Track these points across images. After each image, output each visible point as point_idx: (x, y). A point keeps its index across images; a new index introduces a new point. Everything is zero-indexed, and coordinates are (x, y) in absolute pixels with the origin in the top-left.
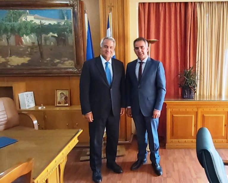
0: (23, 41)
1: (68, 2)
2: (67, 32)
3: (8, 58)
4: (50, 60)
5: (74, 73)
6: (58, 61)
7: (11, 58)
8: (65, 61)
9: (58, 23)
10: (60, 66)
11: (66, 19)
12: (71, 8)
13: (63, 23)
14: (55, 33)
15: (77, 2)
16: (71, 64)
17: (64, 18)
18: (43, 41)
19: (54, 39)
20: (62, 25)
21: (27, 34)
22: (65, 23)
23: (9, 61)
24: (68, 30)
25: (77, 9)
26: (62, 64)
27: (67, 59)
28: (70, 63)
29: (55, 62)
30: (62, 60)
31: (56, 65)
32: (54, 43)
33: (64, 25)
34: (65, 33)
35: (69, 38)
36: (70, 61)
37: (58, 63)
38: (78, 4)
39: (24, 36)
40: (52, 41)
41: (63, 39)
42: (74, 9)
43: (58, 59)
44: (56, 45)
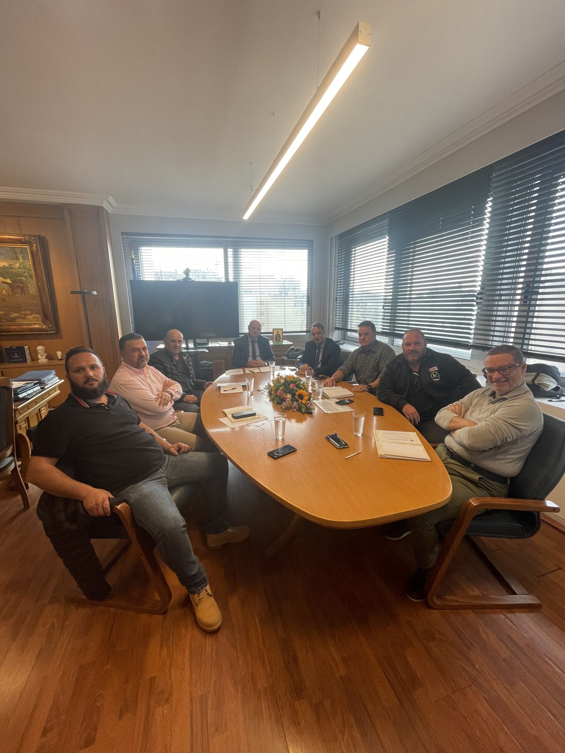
1: (22, 238)
2: (26, 277)
4: (3, 314)
5: (43, 331)
6: (16, 315)
8: (26, 315)
9: (10, 265)
10: (19, 321)
11: (21, 260)
12: (28, 246)
13: (18, 265)
14: (6, 279)
15: (36, 238)
16: (37, 319)
17: (17, 259)
19: (6, 287)
20: (16, 268)
22: (20, 265)
24: (26, 274)
25: (37, 247)
26: (24, 318)
27: (29, 312)
28: (34, 318)
30: (23, 314)
31: (14, 320)
32: (7, 291)
33: (20, 268)
34: (23, 278)
35: (29, 285)
36: (34, 315)
37: (16, 318)
38: (36, 241)
40: (4, 289)
41: (20, 286)
42: (31, 247)
43: (16, 312)
44: (11, 294)
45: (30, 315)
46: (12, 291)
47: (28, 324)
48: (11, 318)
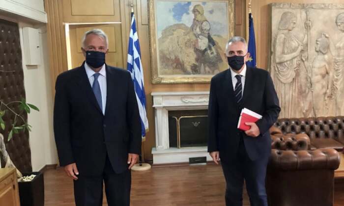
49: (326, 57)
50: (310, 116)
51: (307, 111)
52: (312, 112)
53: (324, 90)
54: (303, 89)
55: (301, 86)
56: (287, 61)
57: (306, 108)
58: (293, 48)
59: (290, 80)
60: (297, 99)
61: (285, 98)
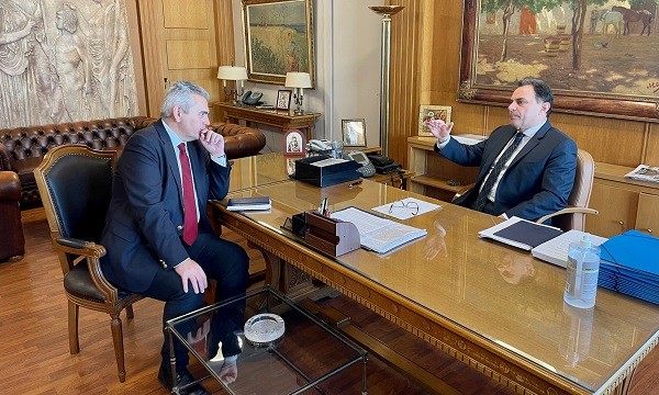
0: (538, 22)
3: (498, 63)
4: (595, 74)
6: (618, 77)
7: (505, 64)
8: (637, 78)
10: (619, 90)
16: (656, 88)
18: (587, 23)
21: (550, 6)
23: (498, 72)
26: (630, 85)
27: (644, 73)
28: (651, 86)
29: (609, 79)
30: (632, 76)
31: (609, 87)
36: (653, 80)
37: (617, 82)
39: (544, 10)
43: (618, 72)
44: (622, 32)
45: (645, 78)
46: (627, 25)
47: (634, 99)
48: (606, 82)
49: (75, 37)
50: (63, 121)
51: (56, 115)
52: (66, 115)
53: (80, 85)
54: (46, 82)
55: (40, 78)
56: (10, 43)
57: (55, 110)
58: (18, 23)
59: (22, 70)
60: (36, 99)
61: (16, 98)
